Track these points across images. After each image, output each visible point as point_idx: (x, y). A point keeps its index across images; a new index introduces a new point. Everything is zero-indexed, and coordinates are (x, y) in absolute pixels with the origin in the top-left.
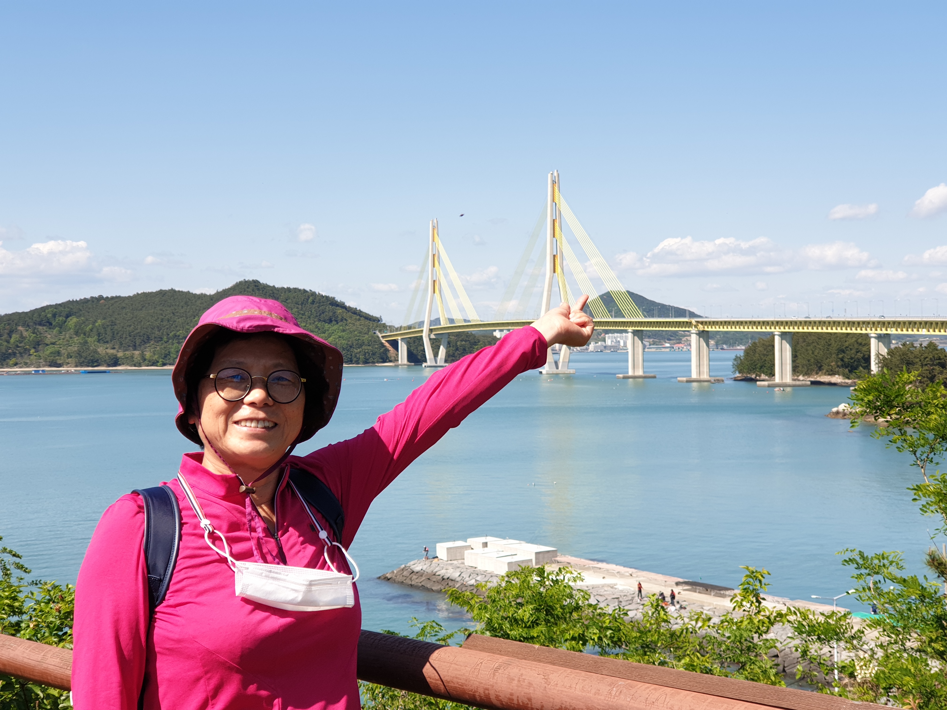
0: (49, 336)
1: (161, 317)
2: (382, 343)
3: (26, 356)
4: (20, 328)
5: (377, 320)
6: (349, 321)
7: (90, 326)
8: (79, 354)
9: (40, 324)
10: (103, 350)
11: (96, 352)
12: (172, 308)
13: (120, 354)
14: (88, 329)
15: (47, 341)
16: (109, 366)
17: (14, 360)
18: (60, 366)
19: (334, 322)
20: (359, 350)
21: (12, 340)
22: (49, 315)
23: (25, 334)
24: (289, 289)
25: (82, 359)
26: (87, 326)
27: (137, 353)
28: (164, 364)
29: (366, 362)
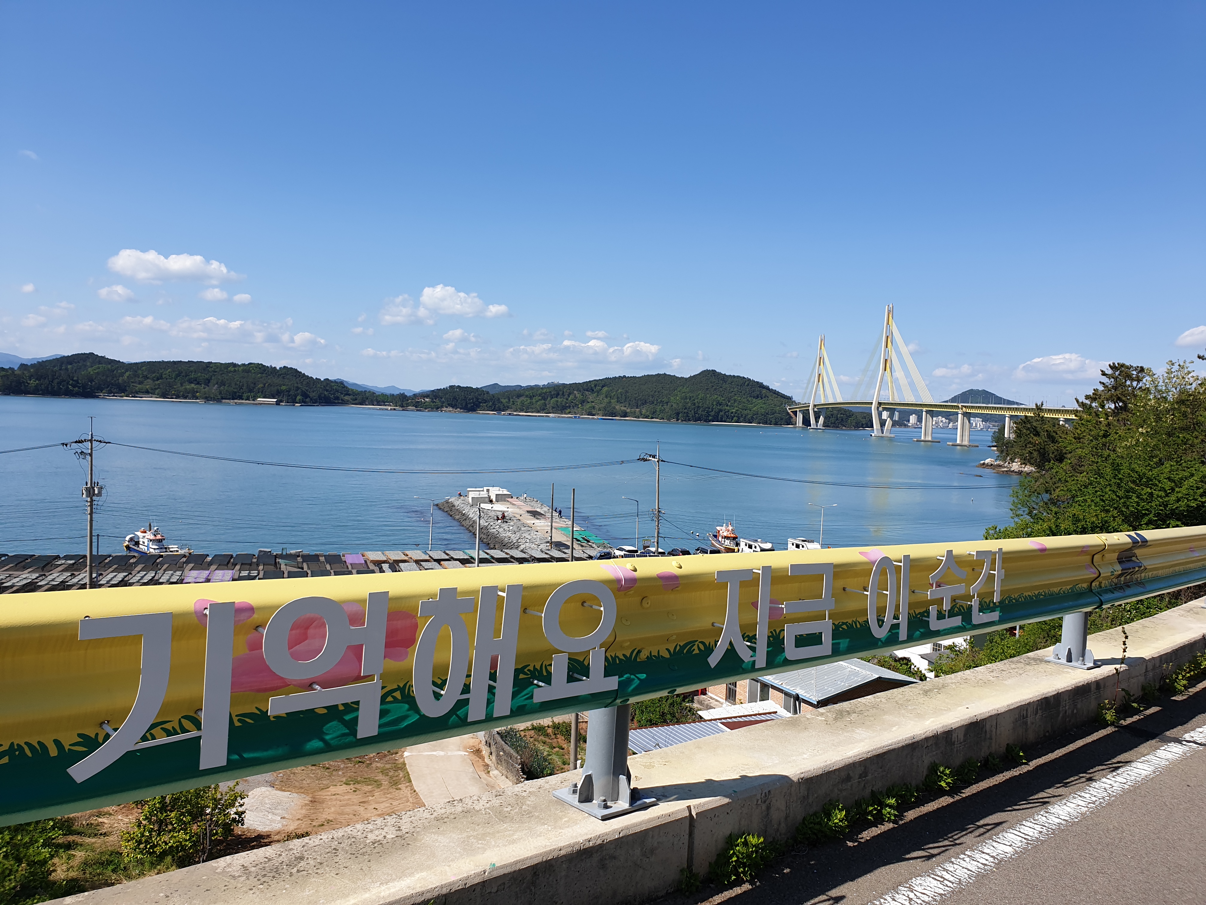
0: (591, 397)
1: (655, 389)
2: (788, 413)
3: (575, 408)
4: (575, 392)
5: (789, 398)
6: (770, 398)
7: (615, 393)
8: (605, 408)
9: (587, 391)
10: (619, 407)
11: (614, 408)
12: (662, 384)
13: (628, 410)
14: (613, 395)
15: (589, 400)
16: (621, 417)
17: (569, 410)
18: (594, 415)
19: (760, 398)
20: (772, 416)
21: (570, 399)
22: (593, 386)
23: (577, 395)
24: (734, 376)
25: (606, 412)
26: (612, 393)
27: (638, 410)
28: (652, 418)
29: (776, 424)
